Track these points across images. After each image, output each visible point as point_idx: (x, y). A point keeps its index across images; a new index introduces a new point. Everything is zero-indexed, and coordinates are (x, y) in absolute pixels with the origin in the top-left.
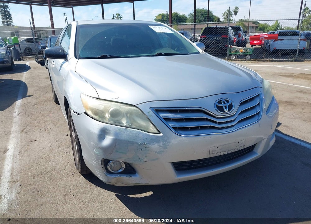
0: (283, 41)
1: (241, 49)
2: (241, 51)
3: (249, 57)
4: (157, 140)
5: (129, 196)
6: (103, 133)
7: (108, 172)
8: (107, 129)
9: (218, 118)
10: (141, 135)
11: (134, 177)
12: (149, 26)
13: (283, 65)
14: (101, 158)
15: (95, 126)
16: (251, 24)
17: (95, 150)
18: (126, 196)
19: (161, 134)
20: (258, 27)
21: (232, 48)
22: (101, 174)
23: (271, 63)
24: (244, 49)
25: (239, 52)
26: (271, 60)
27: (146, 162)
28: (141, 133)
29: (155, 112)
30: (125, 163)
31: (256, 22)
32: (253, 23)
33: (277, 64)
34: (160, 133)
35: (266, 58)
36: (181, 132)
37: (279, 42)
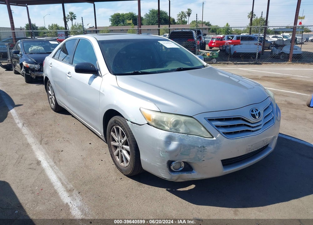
0: (242, 45)
1: (208, 53)
2: (208, 55)
3: (215, 60)
4: (213, 143)
5: (179, 190)
6: (169, 140)
7: (171, 171)
8: (172, 136)
9: (252, 123)
10: (200, 140)
11: (192, 174)
12: (159, 41)
13: (246, 68)
14: (167, 160)
15: (161, 135)
16: (205, 27)
17: (161, 154)
18: (175, 190)
19: (215, 139)
20: (211, 28)
21: (200, 52)
22: (165, 173)
23: (235, 66)
24: (211, 53)
25: (206, 56)
26: (235, 63)
27: (204, 160)
28: (200, 138)
29: (208, 121)
30: (184, 162)
31: (208, 24)
32: (206, 25)
33: (241, 67)
34: (213, 137)
35: (230, 60)
36: (229, 136)
37: (238, 46)
